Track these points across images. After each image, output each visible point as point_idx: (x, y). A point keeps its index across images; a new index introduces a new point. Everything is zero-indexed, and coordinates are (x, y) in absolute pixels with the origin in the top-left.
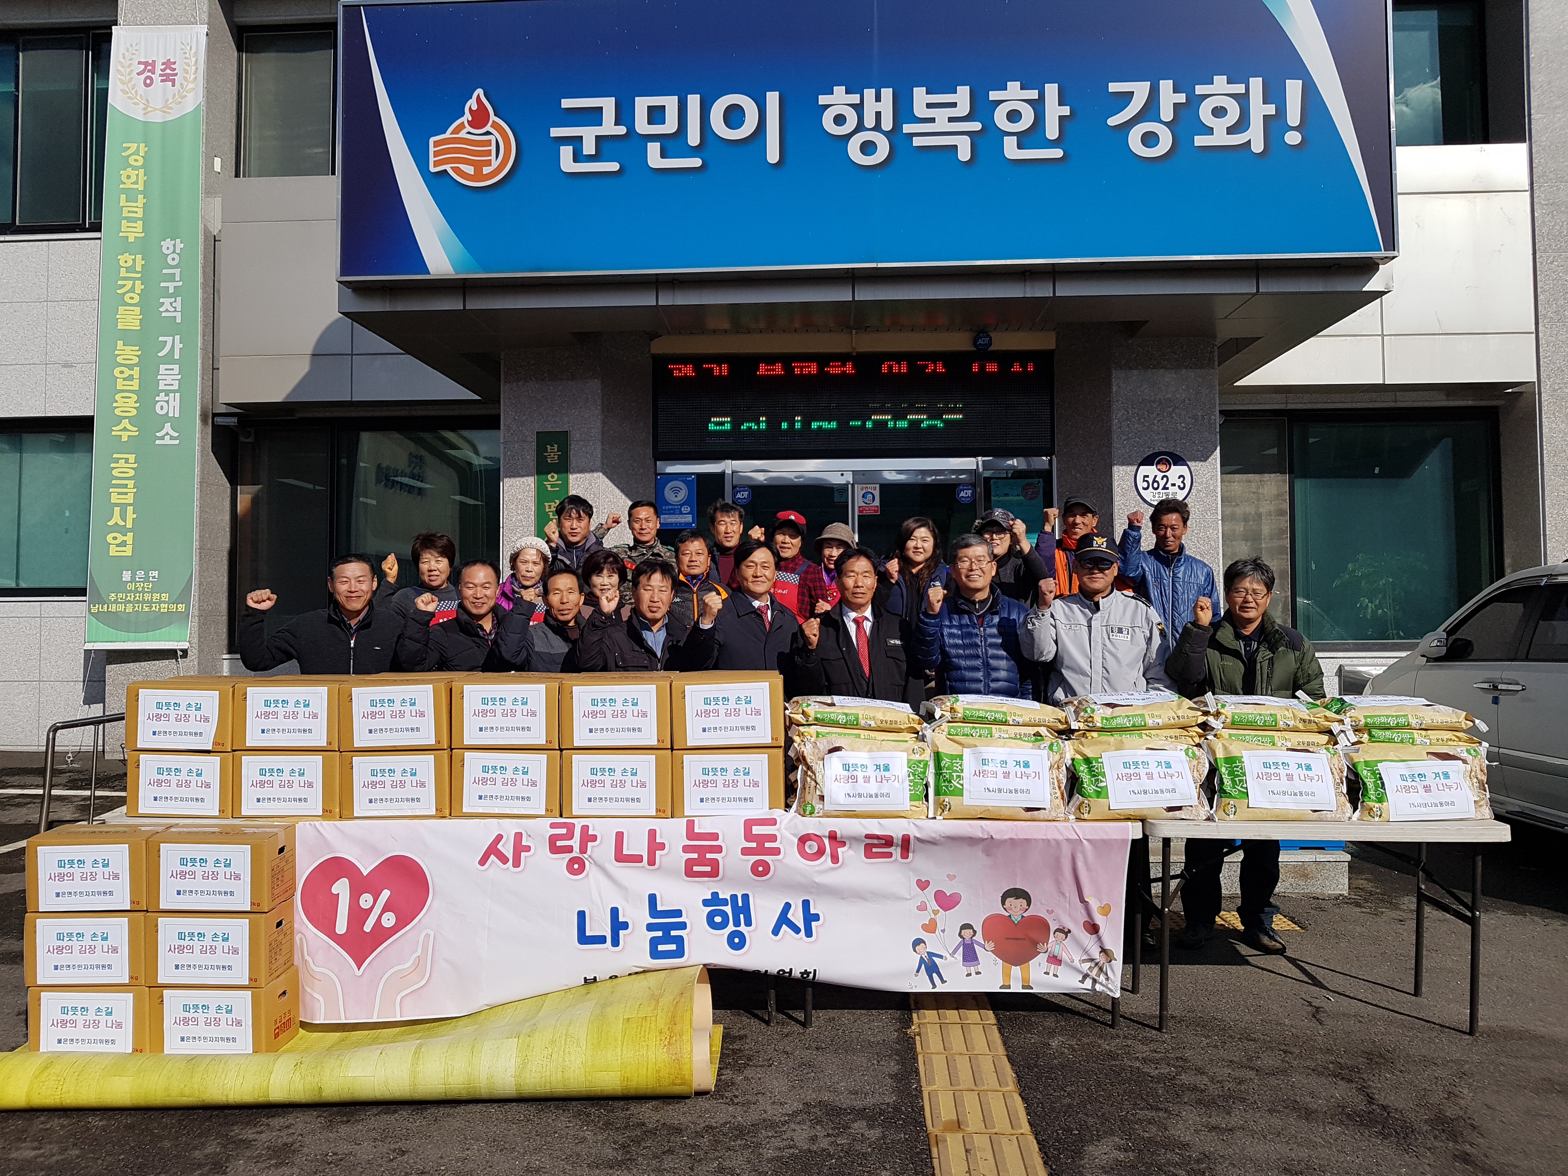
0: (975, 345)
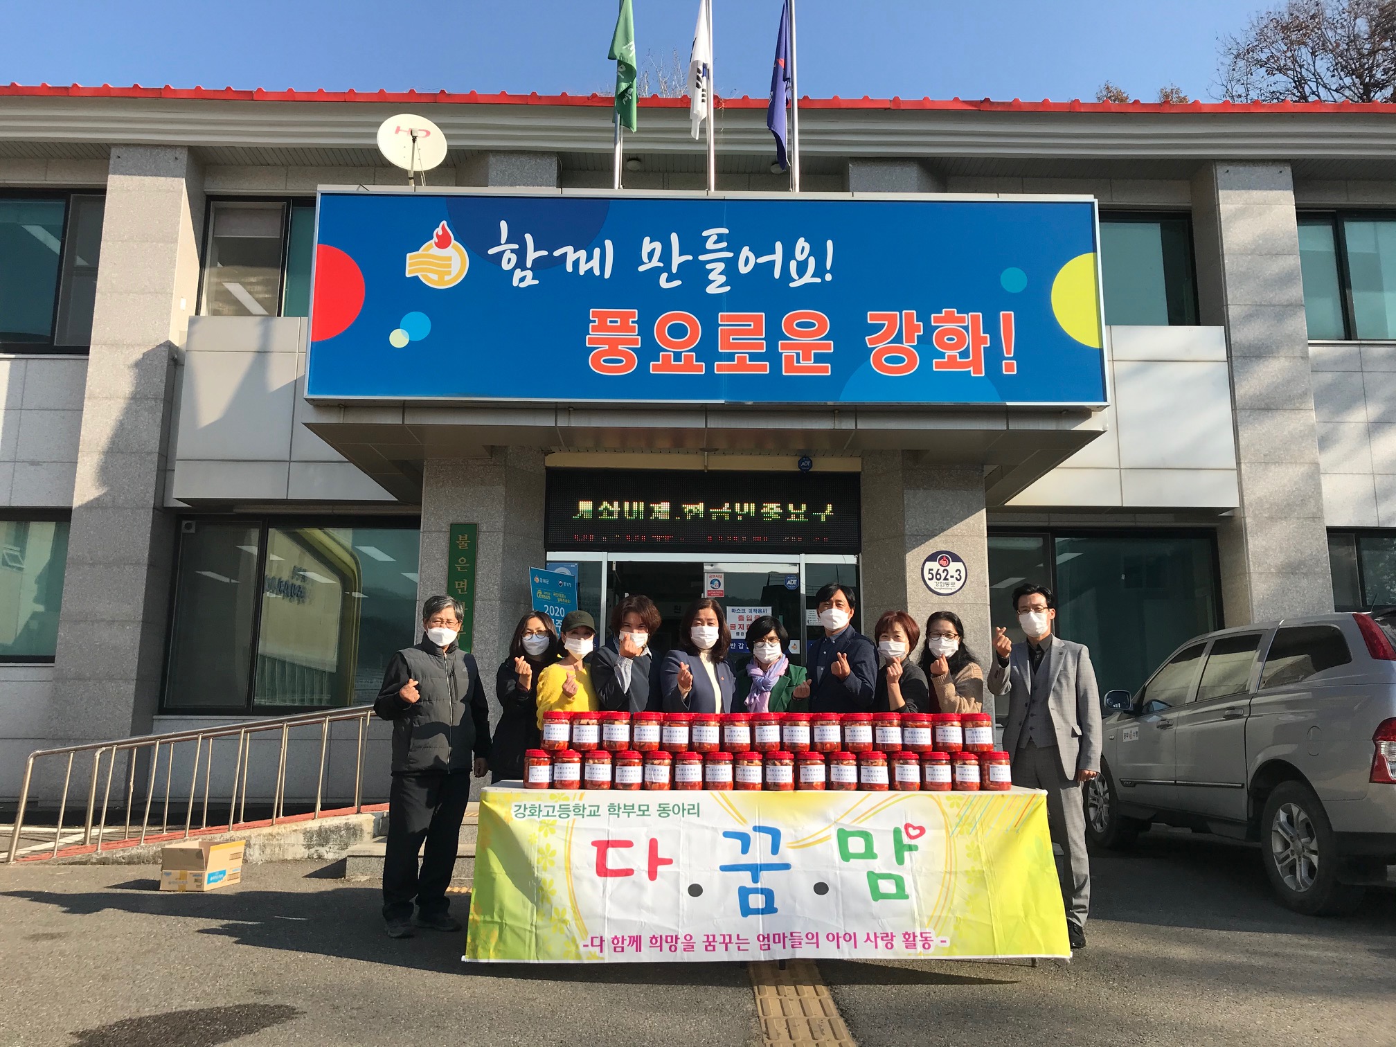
0: (799, 467)
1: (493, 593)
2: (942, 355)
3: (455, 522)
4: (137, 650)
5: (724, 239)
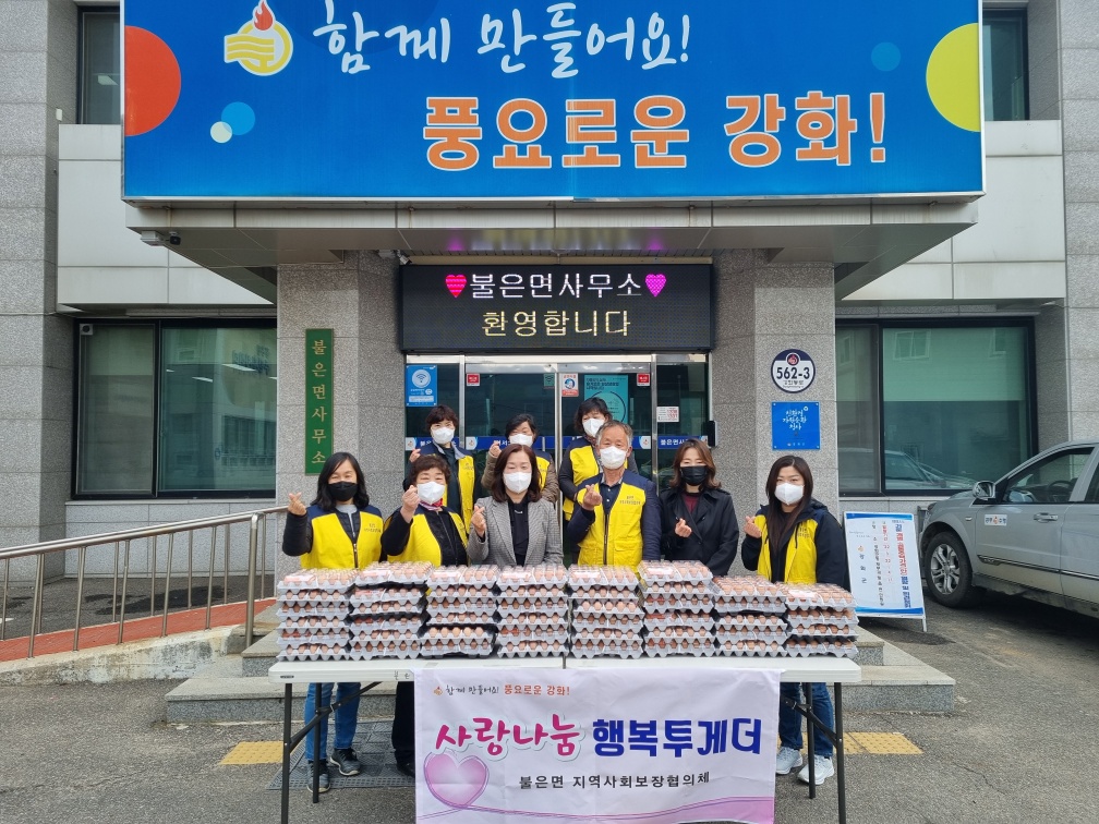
1: (350, 397)
2: (805, 143)
3: (310, 327)
5: (571, 16)
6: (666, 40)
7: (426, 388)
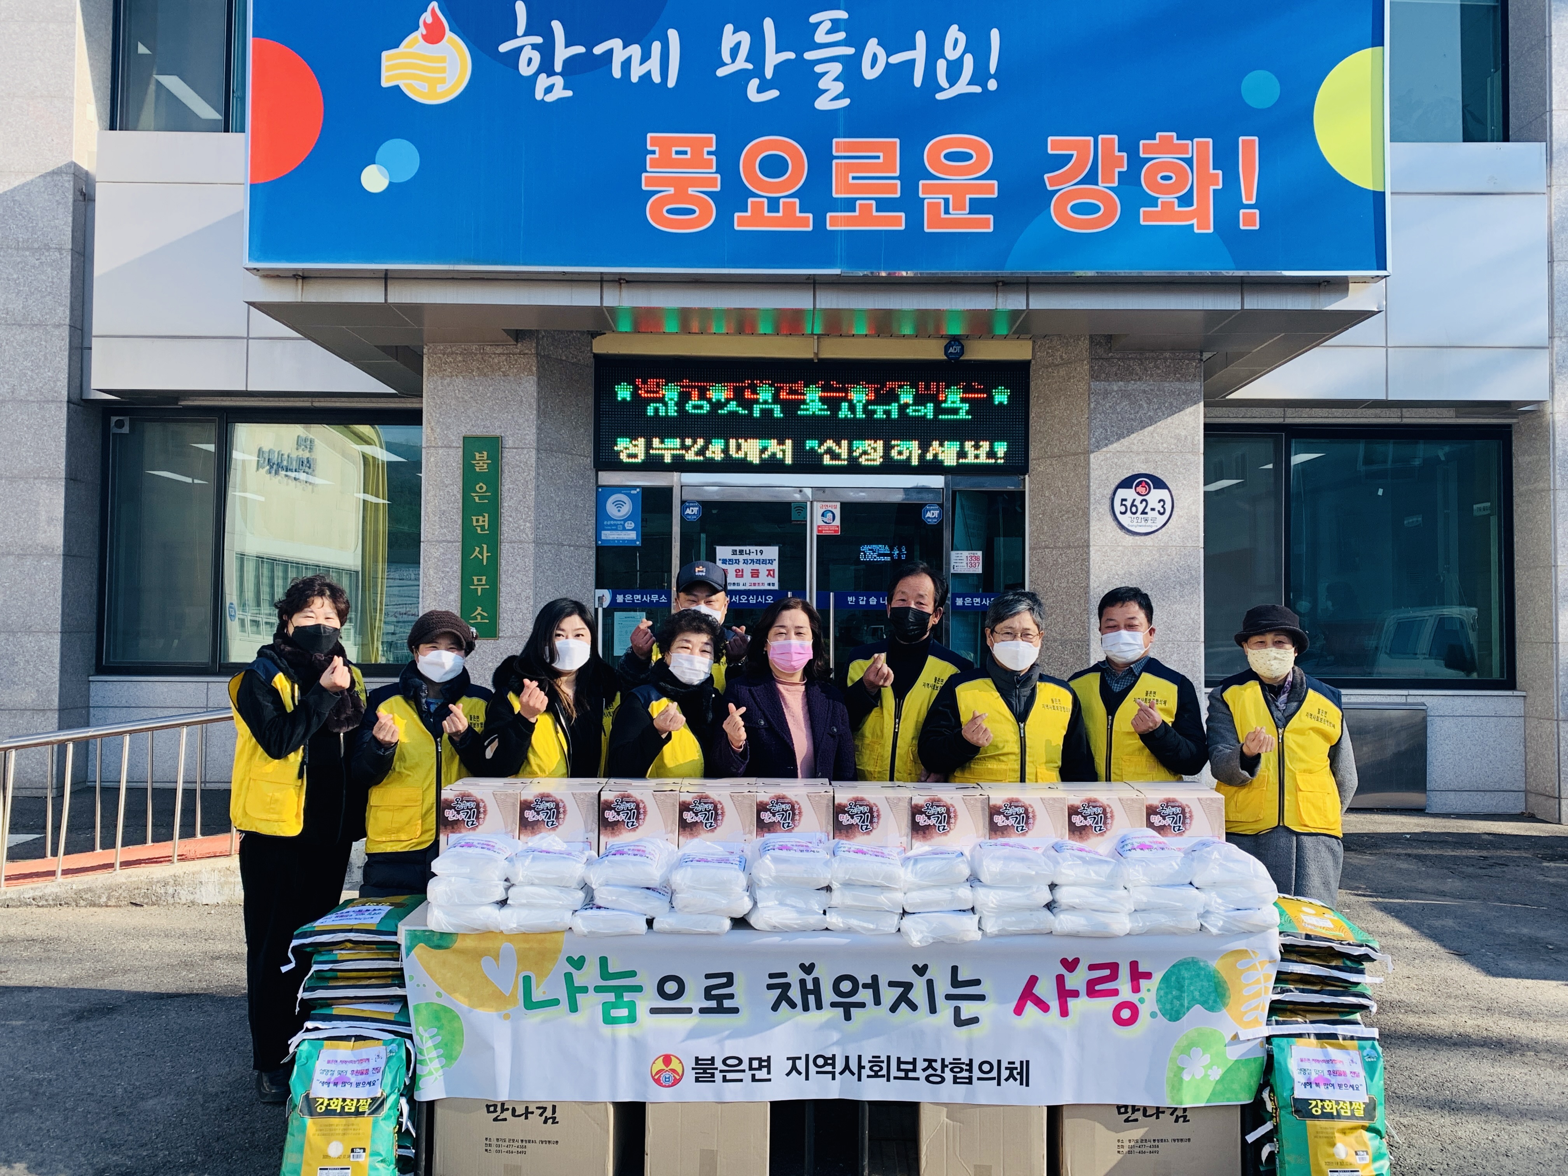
0: (946, 353)
1: (523, 531)
2: (1153, 202)
3: (469, 434)
4: (60, 593)
5: (842, 26)
6: (969, 60)
7: (625, 520)
